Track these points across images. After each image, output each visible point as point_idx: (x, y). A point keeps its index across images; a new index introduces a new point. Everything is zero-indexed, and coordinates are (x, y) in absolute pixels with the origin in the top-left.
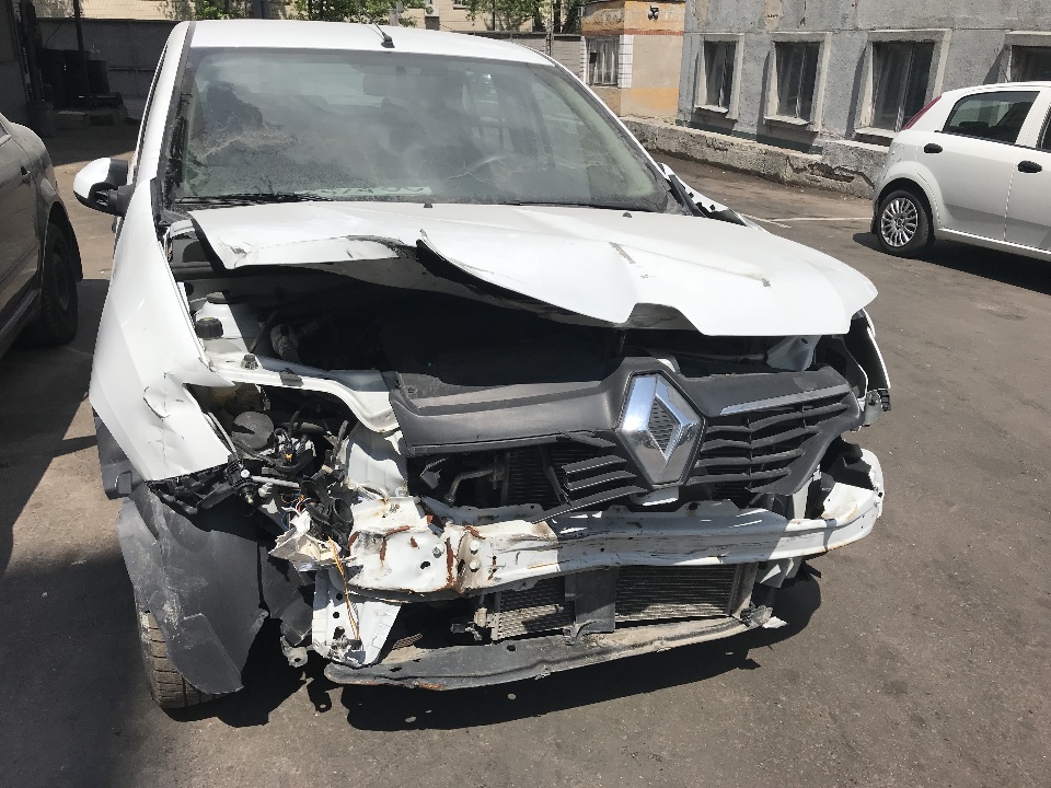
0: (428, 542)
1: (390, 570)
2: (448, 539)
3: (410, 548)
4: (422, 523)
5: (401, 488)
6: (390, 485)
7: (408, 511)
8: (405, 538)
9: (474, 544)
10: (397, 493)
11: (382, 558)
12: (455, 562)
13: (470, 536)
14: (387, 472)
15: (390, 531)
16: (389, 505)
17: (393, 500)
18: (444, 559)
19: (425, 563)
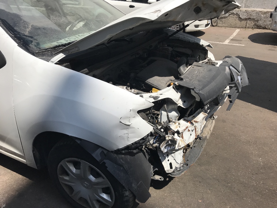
0: (191, 128)
1: (186, 140)
3: (188, 132)
4: (189, 124)
5: (177, 118)
7: (183, 123)
11: (183, 138)
14: (174, 115)
15: (185, 130)
16: (177, 124)
17: (177, 122)
18: (194, 131)
19: (191, 134)
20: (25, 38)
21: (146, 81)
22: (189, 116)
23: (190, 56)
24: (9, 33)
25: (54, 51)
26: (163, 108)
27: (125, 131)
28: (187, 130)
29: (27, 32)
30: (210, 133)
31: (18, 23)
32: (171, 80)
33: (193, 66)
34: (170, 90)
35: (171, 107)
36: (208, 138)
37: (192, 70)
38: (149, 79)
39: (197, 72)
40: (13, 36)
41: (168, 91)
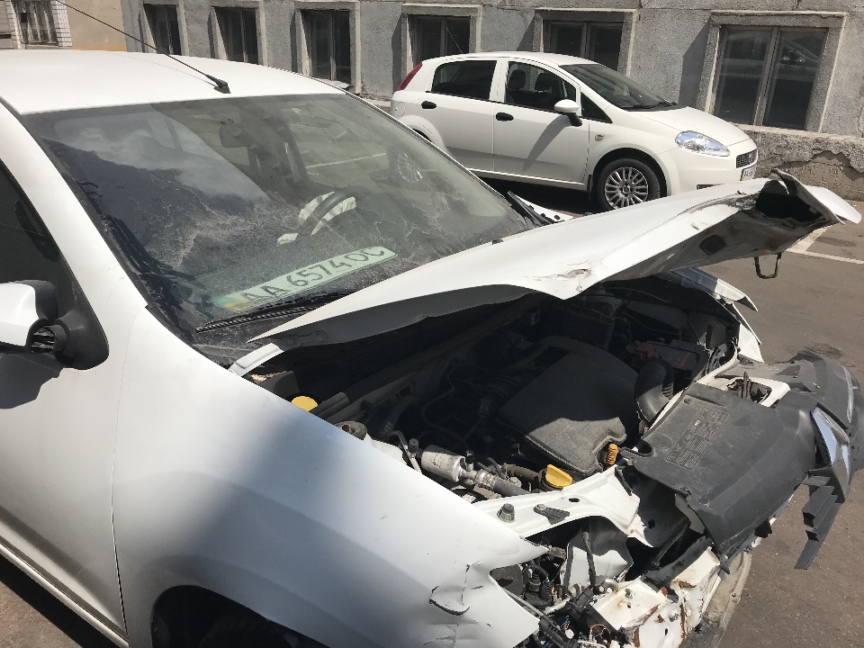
0: (667, 612)
2: (681, 602)
4: (661, 598)
6: (612, 573)
7: (640, 591)
8: (653, 617)
11: (637, 645)
12: (686, 618)
13: (681, 588)
14: (612, 563)
15: (646, 618)
16: (622, 593)
17: (624, 585)
18: (679, 620)
19: (666, 631)
20: (171, 282)
21: (527, 434)
22: (664, 563)
23: (680, 333)
24: (128, 263)
25: (251, 324)
26: (576, 539)
27: (444, 631)
28: (655, 616)
29: (181, 261)
30: (731, 605)
31: (156, 232)
32: (612, 433)
33: (687, 397)
34: (605, 482)
35: (602, 536)
36: (724, 624)
37: (682, 411)
38: (537, 430)
39: (700, 424)
40: (138, 273)
41: (598, 486)
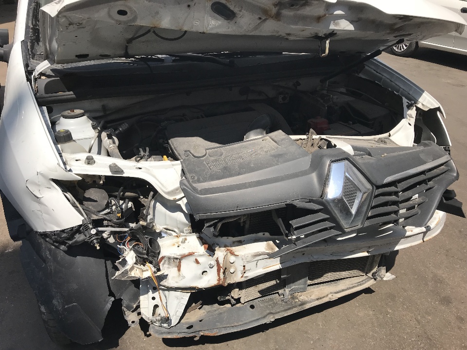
0: (206, 260)
1: (184, 277)
2: (217, 259)
3: (195, 265)
4: (201, 249)
5: (187, 228)
6: (181, 226)
7: (193, 243)
8: (192, 259)
9: (232, 259)
10: (185, 231)
11: (179, 270)
12: (222, 271)
13: (229, 254)
14: (178, 220)
15: (183, 256)
16: (181, 239)
17: (184, 235)
18: (216, 269)
19: (206, 272)
27: (38, 206)
33: (267, 137)
